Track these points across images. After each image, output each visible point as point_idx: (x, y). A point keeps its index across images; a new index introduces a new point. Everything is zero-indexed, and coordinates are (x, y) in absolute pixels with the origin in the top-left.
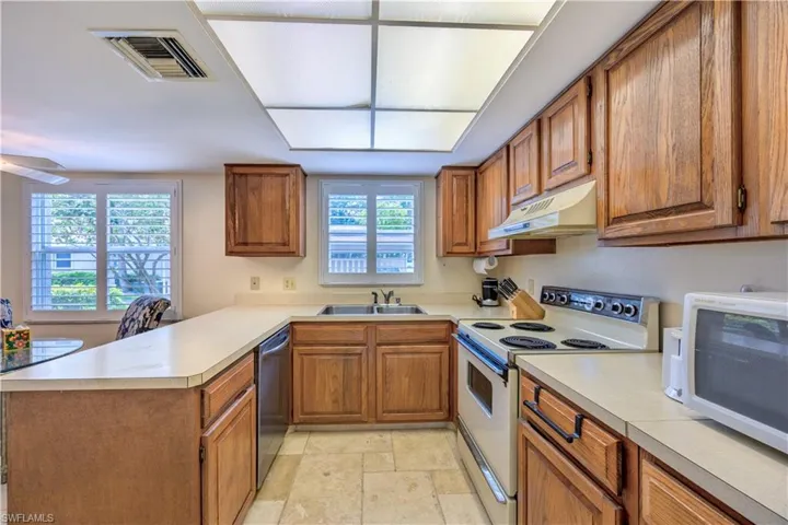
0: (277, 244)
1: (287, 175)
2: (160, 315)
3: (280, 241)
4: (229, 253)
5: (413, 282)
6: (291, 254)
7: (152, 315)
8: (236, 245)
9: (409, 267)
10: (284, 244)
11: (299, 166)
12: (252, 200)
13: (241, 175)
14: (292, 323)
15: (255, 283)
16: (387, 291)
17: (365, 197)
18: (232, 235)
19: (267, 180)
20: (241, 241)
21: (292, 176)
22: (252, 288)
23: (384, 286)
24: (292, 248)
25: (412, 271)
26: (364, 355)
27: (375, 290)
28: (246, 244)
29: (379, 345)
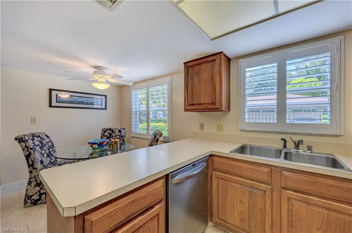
0: (209, 104)
1: (214, 60)
2: (158, 139)
3: (211, 102)
4: (186, 110)
5: (329, 132)
6: (218, 110)
7: (155, 139)
8: (189, 105)
9: (325, 119)
10: (213, 104)
11: (222, 52)
12: (196, 79)
13: (191, 66)
14: (211, 155)
15: (202, 127)
16: (297, 138)
17: (276, 64)
18: (187, 100)
19: (203, 66)
20: (191, 103)
21: (217, 60)
22: (200, 129)
23: (294, 134)
24: (218, 106)
25: (327, 122)
26: (268, 194)
27: (284, 137)
28: (193, 105)
29: (284, 188)
